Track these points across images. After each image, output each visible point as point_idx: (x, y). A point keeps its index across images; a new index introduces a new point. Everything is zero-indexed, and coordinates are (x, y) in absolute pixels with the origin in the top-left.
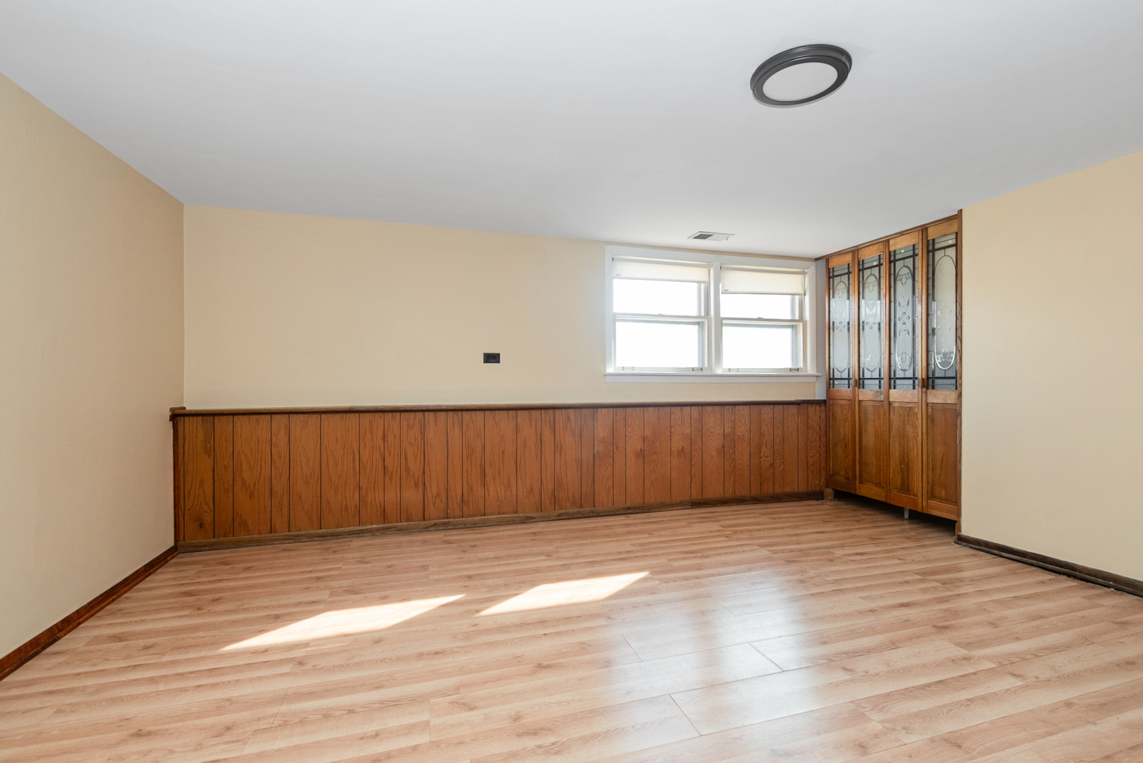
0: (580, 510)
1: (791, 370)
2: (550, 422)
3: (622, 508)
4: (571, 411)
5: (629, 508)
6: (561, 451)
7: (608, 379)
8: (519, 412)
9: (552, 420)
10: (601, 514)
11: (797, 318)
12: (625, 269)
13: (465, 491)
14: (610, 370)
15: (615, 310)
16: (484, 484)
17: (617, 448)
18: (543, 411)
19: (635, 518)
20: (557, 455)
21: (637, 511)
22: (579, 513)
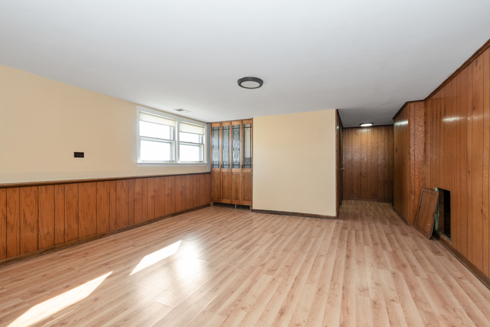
0: (128, 226)
1: (200, 162)
2: (114, 187)
3: (146, 222)
4: (124, 181)
5: (149, 221)
6: (119, 200)
7: (138, 166)
8: (98, 183)
9: (115, 186)
10: (138, 226)
11: (201, 143)
12: (143, 117)
13: (66, 227)
14: (139, 162)
15: (141, 135)
16: (78, 222)
17: (144, 196)
18: (110, 181)
19: (153, 225)
20: (117, 202)
21: (152, 222)
22: (128, 227)
